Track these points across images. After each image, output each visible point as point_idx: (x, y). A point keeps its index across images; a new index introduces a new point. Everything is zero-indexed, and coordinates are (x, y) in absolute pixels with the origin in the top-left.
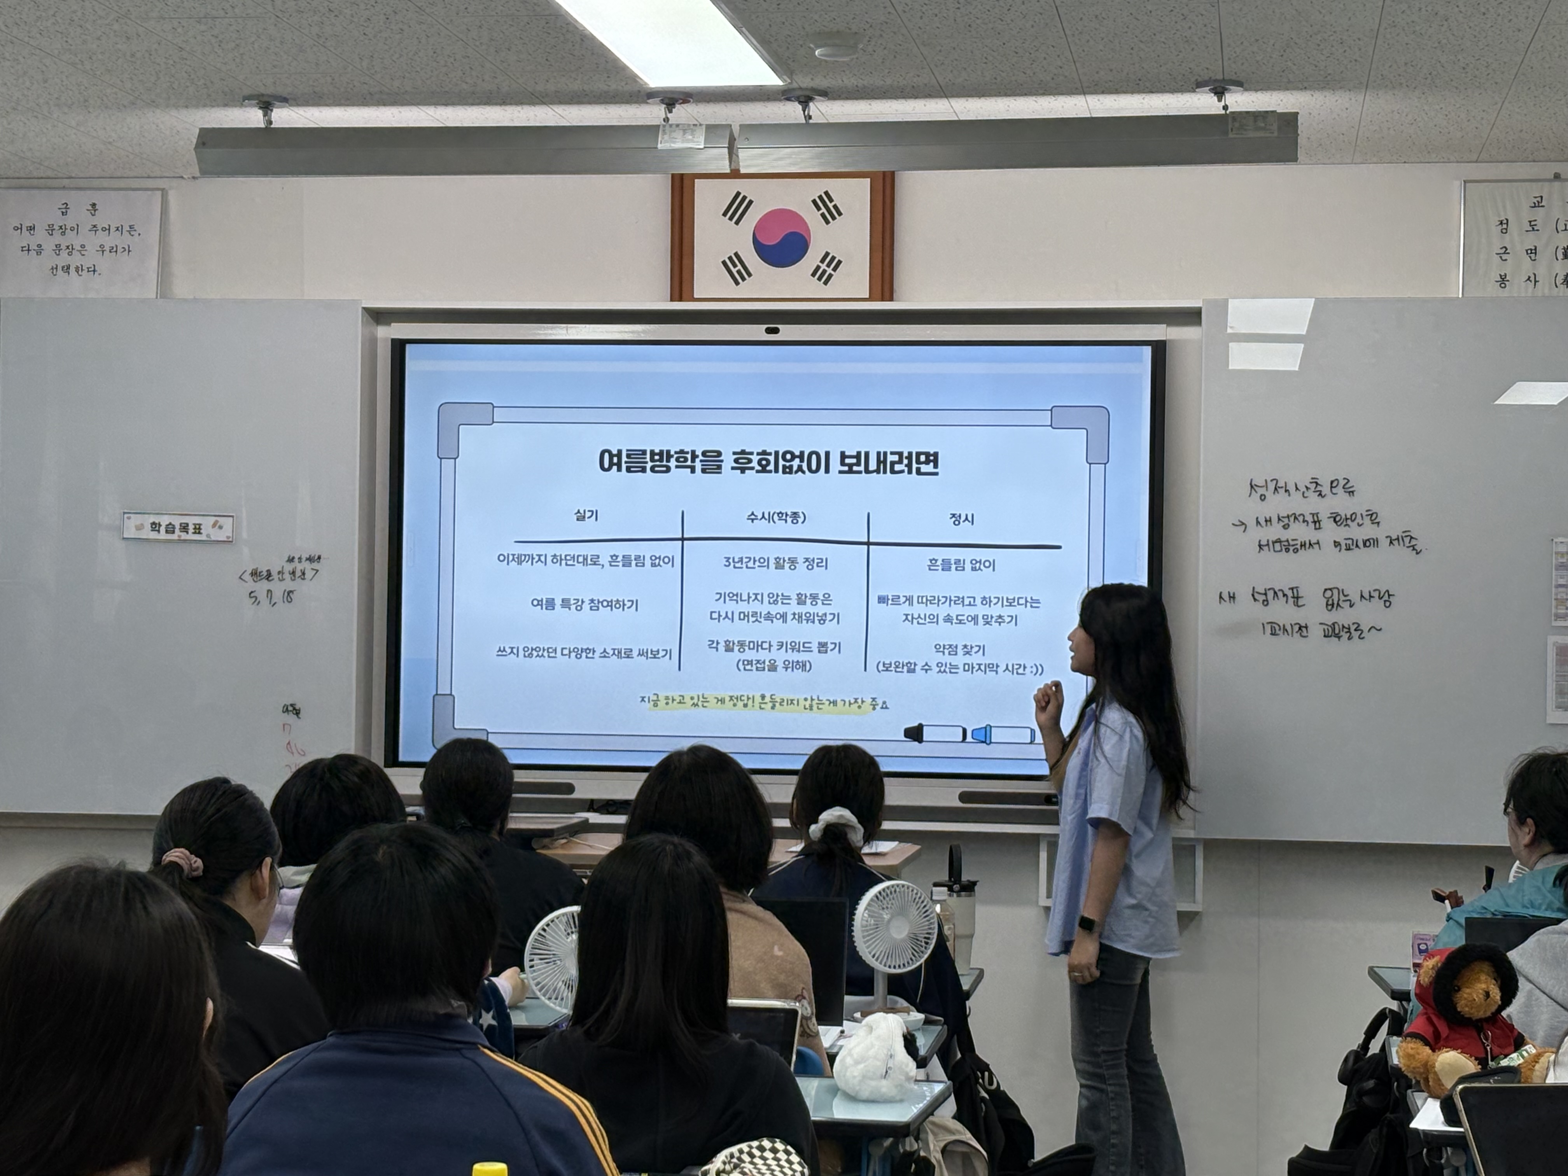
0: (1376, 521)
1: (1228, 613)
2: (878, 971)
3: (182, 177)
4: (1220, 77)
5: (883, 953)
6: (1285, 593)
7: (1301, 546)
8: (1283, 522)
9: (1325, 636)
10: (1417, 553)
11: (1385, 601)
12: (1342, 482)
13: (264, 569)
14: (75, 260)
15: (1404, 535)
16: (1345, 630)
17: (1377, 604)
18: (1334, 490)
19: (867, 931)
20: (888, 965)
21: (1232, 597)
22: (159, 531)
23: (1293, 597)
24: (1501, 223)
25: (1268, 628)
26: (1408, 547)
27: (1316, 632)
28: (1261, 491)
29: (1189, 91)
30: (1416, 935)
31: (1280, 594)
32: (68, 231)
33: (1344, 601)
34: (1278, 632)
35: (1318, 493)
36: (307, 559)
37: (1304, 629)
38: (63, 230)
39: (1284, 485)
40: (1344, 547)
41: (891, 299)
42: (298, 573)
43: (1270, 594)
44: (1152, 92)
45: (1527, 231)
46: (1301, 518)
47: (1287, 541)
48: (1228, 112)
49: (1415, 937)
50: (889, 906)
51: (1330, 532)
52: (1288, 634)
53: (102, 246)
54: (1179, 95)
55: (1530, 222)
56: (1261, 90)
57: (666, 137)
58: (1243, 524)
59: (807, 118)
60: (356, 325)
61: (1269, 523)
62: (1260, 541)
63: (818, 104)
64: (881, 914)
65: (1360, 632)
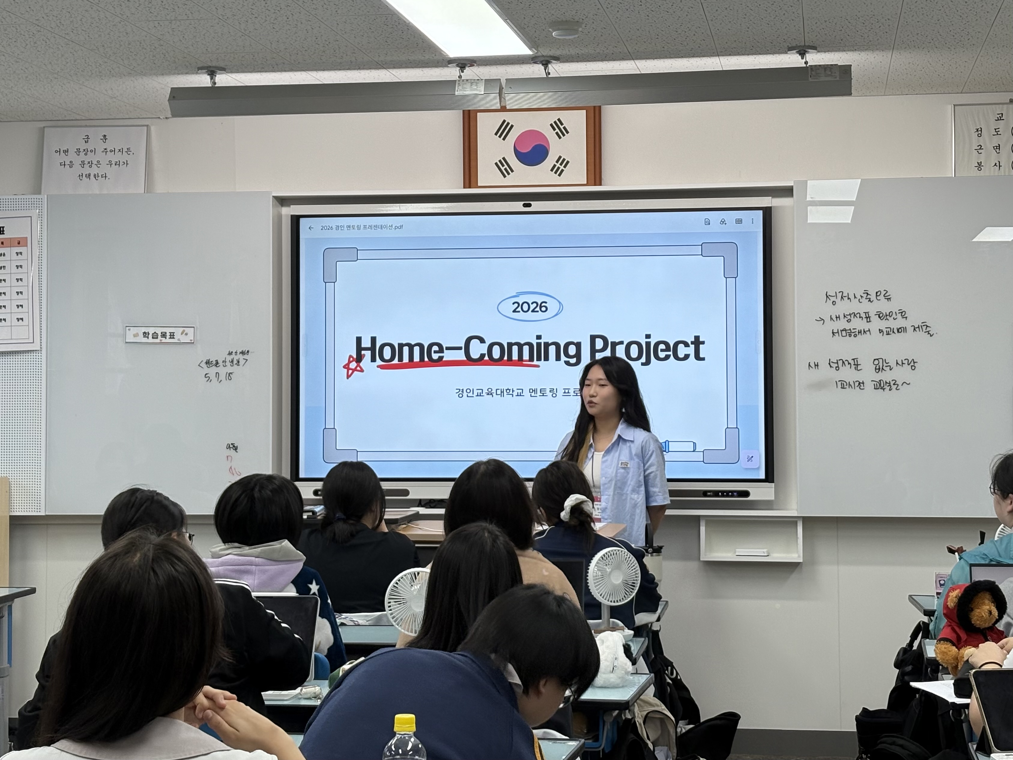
0: (905, 316)
1: (815, 375)
2: (604, 604)
3: (159, 118)
4: (803, 44)
5: (607, 594)
6: (850, 362)
7: (859, 333)
8: (847, 318)
9: (875, 388)
10: (931, 336)
11: (912, 366)
12: (883, 293)
13: (213, 359)
14: (94, 170)
15: (922, 324)
16: (888, 385)
17: (907, 367)
18: (878, 298)
19: (597, 579)
20: (610, 601)
21: (817, 365)
22: (148, 338)
23: (855, 365)
24: (977, 130)
25: (839, 384)
26: (925, 332)
27: (869, 386)
28: (833, 299)
29: (783, 53)
30: (939, 574)
31: (846, 363)
32: (89, 153)
33: (886, 366)
34: (845, 387)
35: (868, 300)
36: (240, 353)
37: (862, 385)
38: (86, 152)
39: (847, 295)
40: (885, 333)
41: (601, 185)
42: (235, 362)
43: (840, 363)
44: (760, 54)
45: (994, 135)
46: (858, 315)
47: (850, 330)
48: (808, 66)
49: (937, 576)
50: (610, 563)
51: (876, 324)
52: (852, 388)
53: (110, 161)
54: (777, 55)
55: (995, 129)
56: (828, 51)
57: (460, 87)
58: (823, 319)
59: (548, 74)
60: (269, 207)
61: (838, 319)
62: (833, 330)
63: (554, 65)
64: (606, 569)
65: (896, 386)
